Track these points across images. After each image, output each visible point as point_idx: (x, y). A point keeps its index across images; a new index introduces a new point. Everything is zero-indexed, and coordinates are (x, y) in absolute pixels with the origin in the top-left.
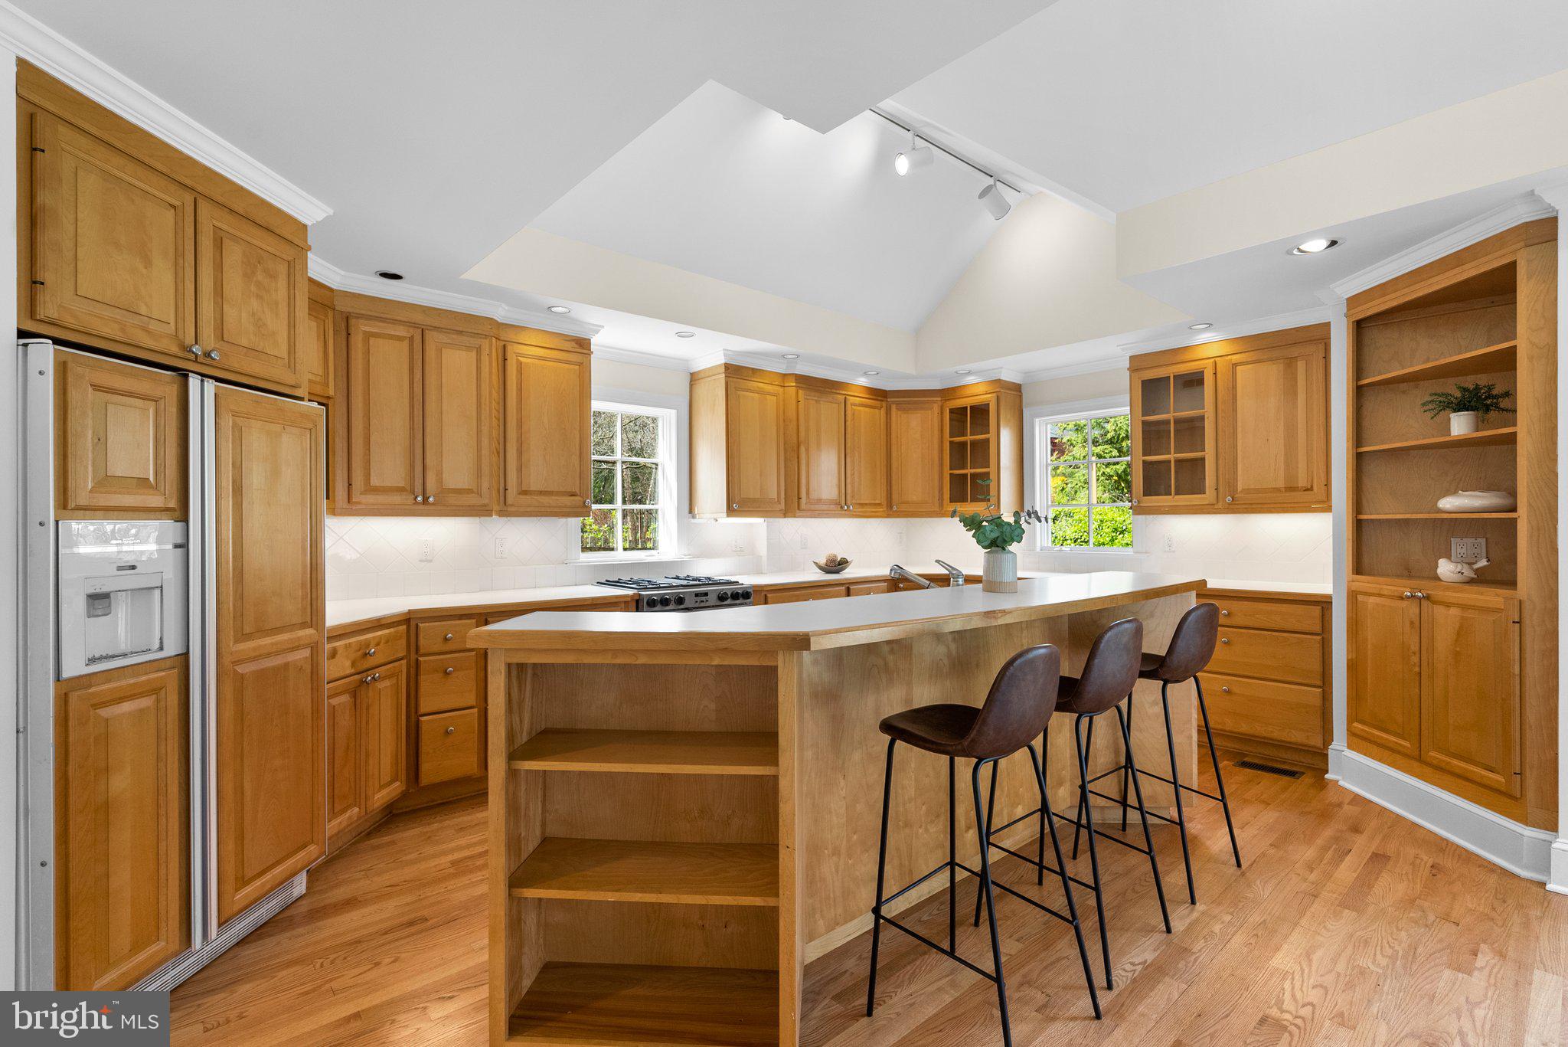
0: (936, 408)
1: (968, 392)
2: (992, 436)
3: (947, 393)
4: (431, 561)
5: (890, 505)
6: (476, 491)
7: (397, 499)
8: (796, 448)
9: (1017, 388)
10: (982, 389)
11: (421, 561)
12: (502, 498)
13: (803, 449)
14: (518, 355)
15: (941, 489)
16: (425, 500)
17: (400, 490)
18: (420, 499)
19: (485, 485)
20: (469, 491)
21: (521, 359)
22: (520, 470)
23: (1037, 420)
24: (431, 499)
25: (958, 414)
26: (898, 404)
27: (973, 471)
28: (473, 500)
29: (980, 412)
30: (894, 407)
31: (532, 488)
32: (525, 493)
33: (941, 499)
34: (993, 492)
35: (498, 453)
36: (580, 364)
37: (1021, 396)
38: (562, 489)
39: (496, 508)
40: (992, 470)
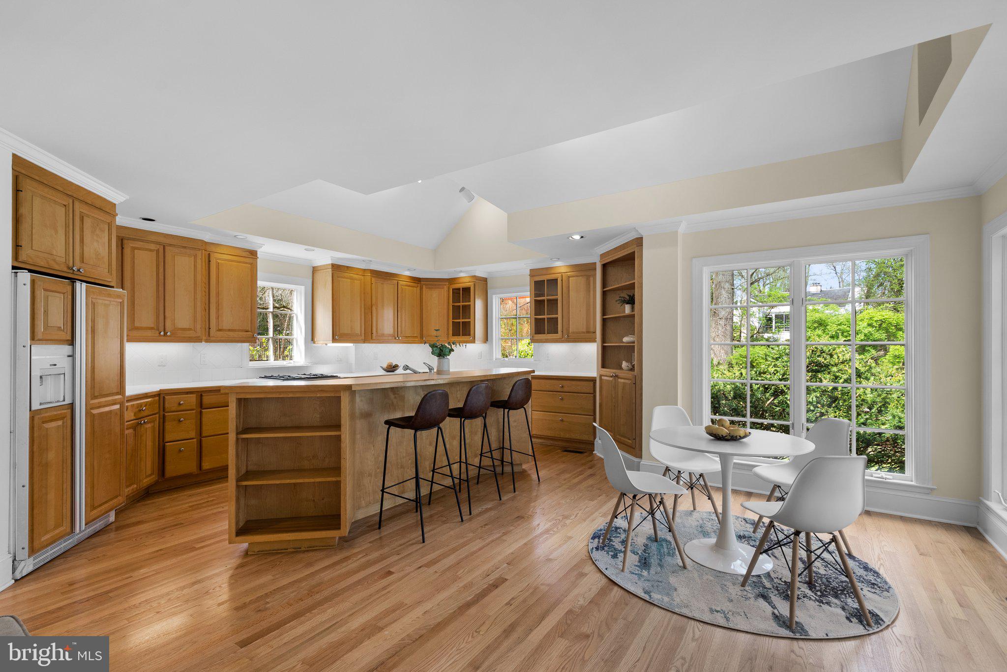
0: (446, 288)
1: (461, 281)
2: (472, 303)
3: (451, 281)
4: (164, 366)
5: (422, 337)
6: (193, 329)
7: (149, 333)
8: (370, 308)
9: (485, 280)
10: (468, 280)
11: (159, 366)
12: (207, 333)
13: (374, 308)
14: (217, 259)
15: (448, 329)
16: (165, 334)
17: (152, 328)
18: (162, 333)
19: (199, 326)
20: (190, 329)
21: (219, 261)
22: (218, 318)
23: (494, 296)
24: (169, 334)
25: (456, 292)
26: (426, 285)
27: (463, 320)
28: (191, 334)
29: (467, 290)
30: (424, 286)
31: (224, 328)
32: (220, 330)
33: (448, 334)
34: (472, 332)
35: (205, 310)
36: (251, 264)
37: (487, 284)
38: (241, 328)
39: (204, 338)
40: (471, 320)
